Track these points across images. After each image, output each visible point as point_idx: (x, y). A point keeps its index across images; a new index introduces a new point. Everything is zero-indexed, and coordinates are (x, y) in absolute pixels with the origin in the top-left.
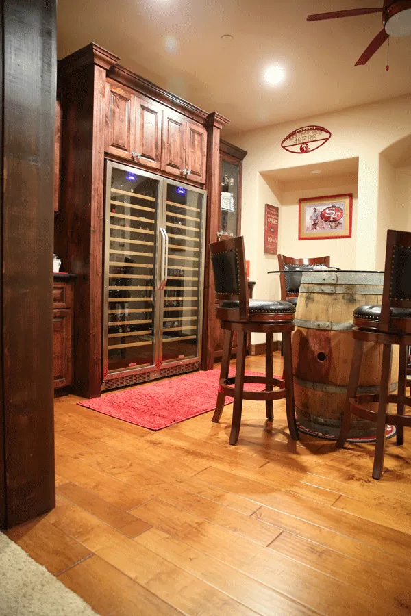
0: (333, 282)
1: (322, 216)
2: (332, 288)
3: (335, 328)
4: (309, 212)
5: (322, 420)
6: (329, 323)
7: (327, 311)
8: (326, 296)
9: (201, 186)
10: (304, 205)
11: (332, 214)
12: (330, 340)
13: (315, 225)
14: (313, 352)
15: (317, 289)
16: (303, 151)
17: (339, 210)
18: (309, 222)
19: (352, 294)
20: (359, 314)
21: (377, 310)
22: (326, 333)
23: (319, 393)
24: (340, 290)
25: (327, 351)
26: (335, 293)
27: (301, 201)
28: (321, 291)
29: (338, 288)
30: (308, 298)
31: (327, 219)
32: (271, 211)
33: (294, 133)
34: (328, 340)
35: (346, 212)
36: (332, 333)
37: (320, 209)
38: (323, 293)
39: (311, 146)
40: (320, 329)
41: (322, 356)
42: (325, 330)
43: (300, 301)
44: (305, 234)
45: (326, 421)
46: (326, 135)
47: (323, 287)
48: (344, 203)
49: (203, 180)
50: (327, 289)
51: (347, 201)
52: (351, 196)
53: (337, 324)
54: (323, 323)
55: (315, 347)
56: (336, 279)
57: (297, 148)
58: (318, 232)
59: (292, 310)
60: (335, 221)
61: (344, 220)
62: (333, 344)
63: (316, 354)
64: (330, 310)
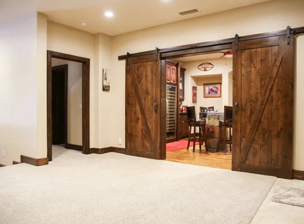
1: (211, 90)
3: (215, 125)
4: (207, 88)
8: (213, 118)
9: (175, 85)
10: (205, 86)
11: (215, 89)
13: (209, 93)
15: (211, 117)
16: (205, 70)
17: (217, 88)
18: (207, 92)
19: (219, 118)
20: (220, 122)
21: (223, 121)
23: (212, 141)
24: (216, 117)
27: (204, 85)
30: (209, 119)
31: (213, 91)
32: (194, 88)
33: (202, 64)
34: (214, 128)
35: (219, 89)
37: (211, 87)
39: (207, 69)
40: (212, 126)
41: (213, 132)
43: (207, 119)
44: (206, 95)
46: (212, 66)
48: (218, 86)
49: (175, 83)
51: (219, 85)
52: (221, 84)
54: (212, 124)
55: (211, 130)
57: (203, 69)
58: (210, 95)
59: (205, 122)
60: (216, 91)
61: (219, 92)
63: (211, 132)
64: (214, 121)
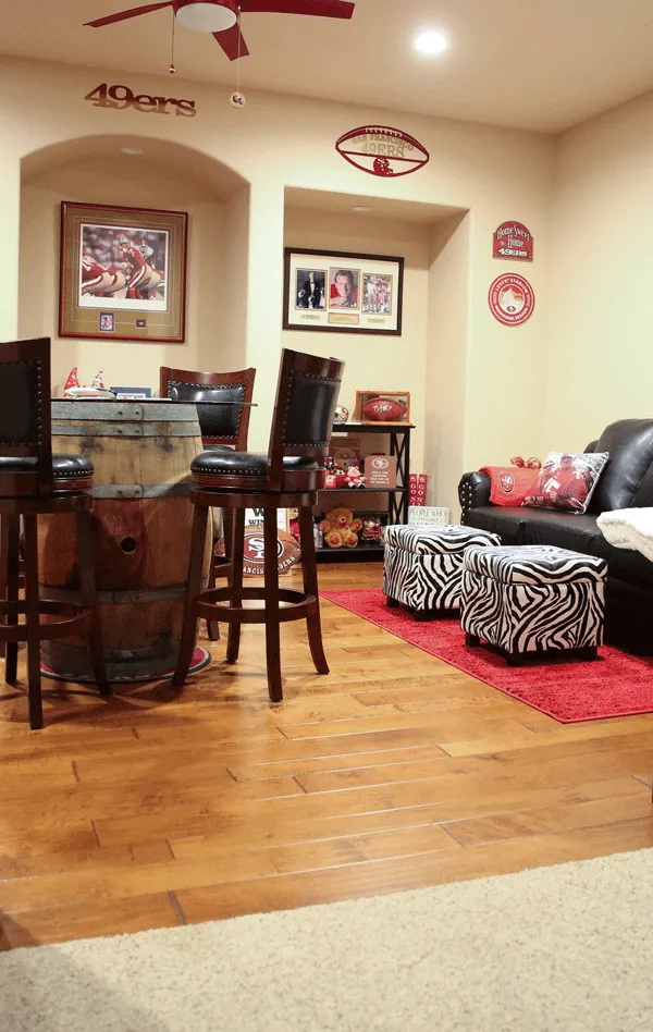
0: (138, 418)
2: (137, 427)
3: (150, 493)
5: (127, 653)
6: (137, 487)
7: (132, 466)
8: (128, 442)
12: (142, 514)
14: (112, 540)
15: (108, 429)
19: (166, 437)
22: (133, 504)
23: (123, 608)
24: (149, 430)
25: (139, 533)
26: (142, 437)
28: (116, 434)
29: (147, 427)
30: (88, 446)
34: (139, 516)
36: (145, 501)
38: (120, 436)
40: (123, 499)
41: (129, 544)
42: (133, 499)
45: (134, 653)
47: (120, 427)
50: (128, 430)
53: (152, 486)
54: (128, 487)
55: (115, 529)
56: (141, 414)
62: (147, 520)
63: (119, 541)
64: (137, 464)
